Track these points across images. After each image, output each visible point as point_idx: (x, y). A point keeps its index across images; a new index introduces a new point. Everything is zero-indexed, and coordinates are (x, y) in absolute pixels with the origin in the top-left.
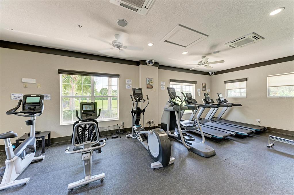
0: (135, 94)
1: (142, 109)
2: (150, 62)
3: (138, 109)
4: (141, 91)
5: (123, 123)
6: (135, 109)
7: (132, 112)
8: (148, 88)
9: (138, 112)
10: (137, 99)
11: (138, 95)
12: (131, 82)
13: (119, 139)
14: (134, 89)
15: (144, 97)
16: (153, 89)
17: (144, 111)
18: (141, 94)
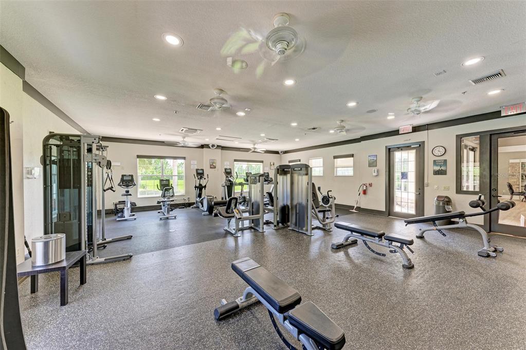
0: (198, 174)
1: (203, 185)
2: (213, 146)
3: (200, 185)
4: (203, 172)
5: (189, 198)
6: (198, 185)
7: (196, 187)
8: (211, 168)
9: (200, 188)
10: (199, 177)
11: (200, 174)
12: (196, 163)
13: (185, 208)
14: (197, 170)
15: (205, 176)
16: (216, 169)
17: (205, 187)
18: (203, 174)
